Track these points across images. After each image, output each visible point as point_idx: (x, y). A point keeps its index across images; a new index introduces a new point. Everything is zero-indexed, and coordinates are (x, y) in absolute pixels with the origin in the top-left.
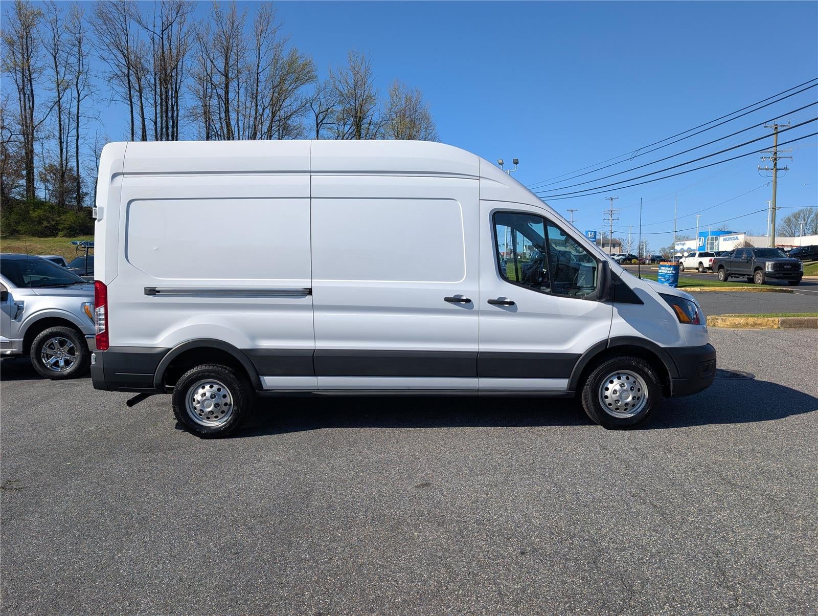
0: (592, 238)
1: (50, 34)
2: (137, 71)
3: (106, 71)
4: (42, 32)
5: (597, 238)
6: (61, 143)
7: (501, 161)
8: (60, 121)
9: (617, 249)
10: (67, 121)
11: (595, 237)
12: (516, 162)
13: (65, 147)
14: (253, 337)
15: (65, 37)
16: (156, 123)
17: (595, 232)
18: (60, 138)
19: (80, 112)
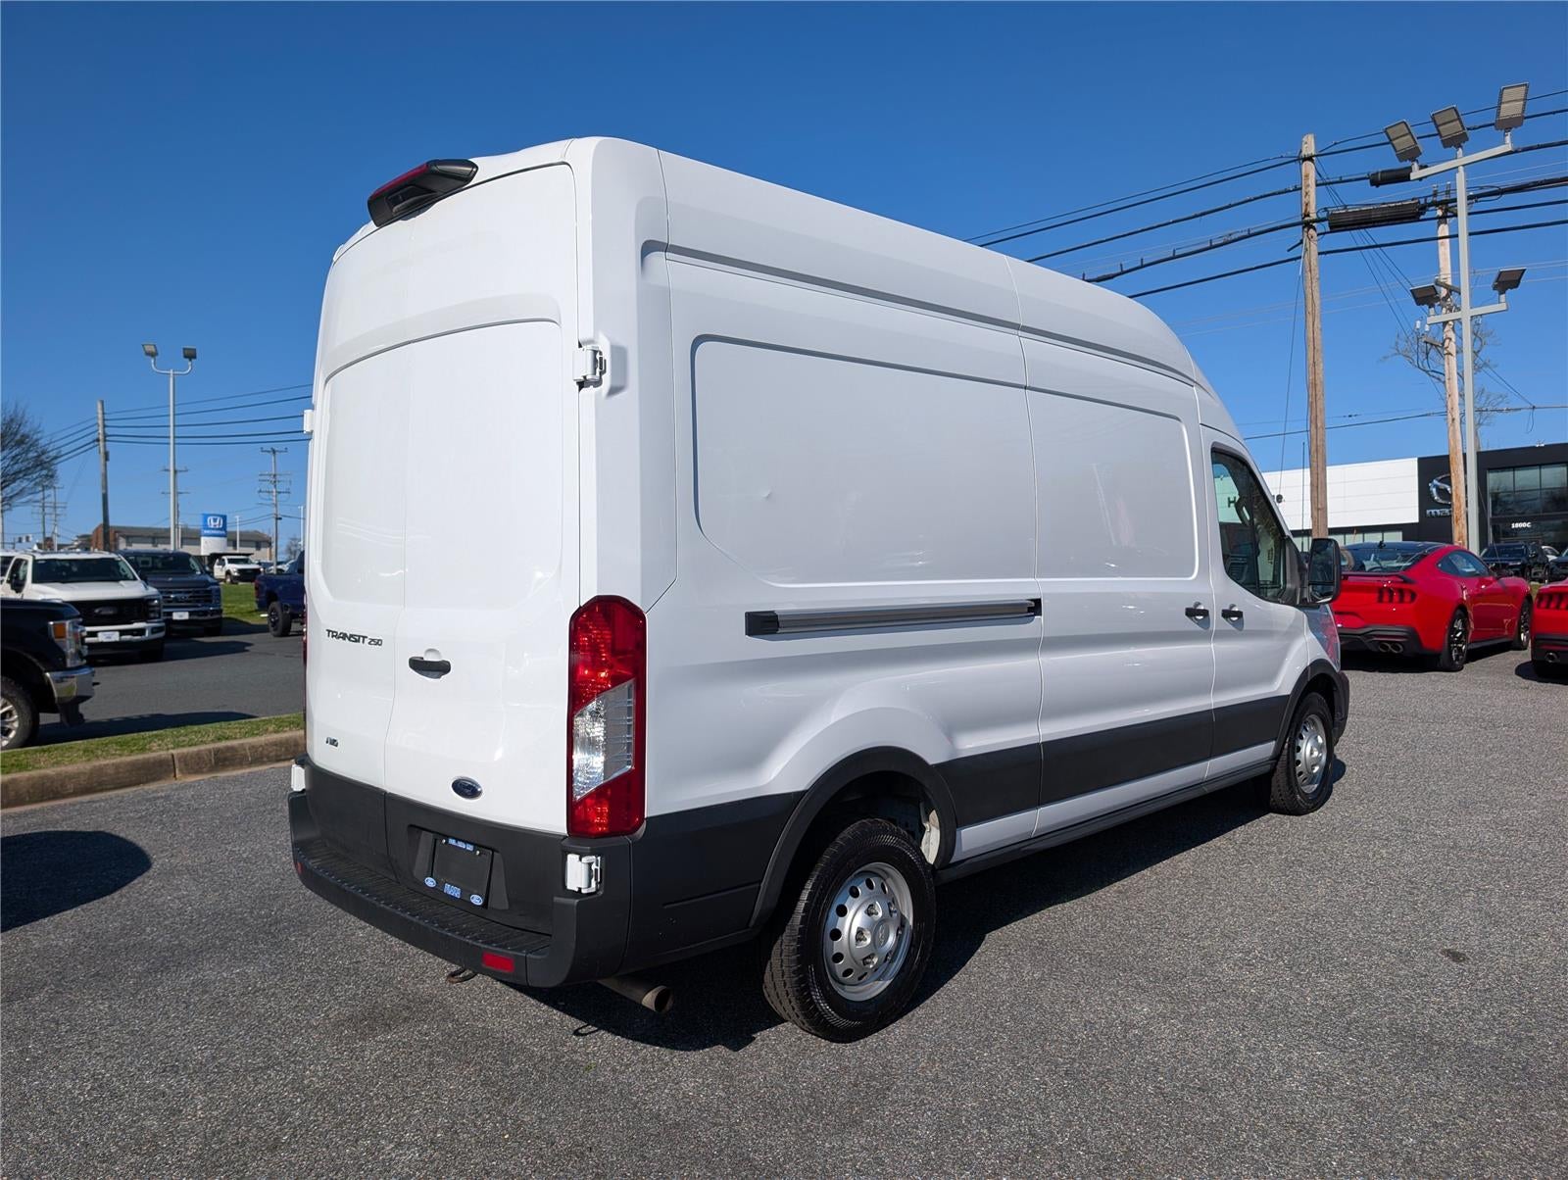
0: (219, 529)
5: (228, 529)
7: (152, 349)
9: (265, 551)
11: (224, 528)
12: (190, 355)
14: (951, 728)
17: (224, 518)
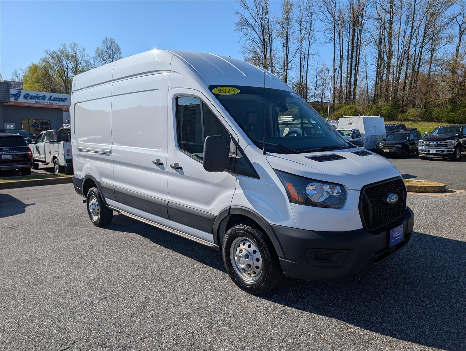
1: (299, 13)
2: (339, 23)
3: (323, 27)
4: (295, 14)
6: (301, 70)
8: (301, 59)
10: (304, 58)
13: (302, 72)
14: (101, 176)
15: (305, 13)
16: (348, 52)
18: (300, 68)
19: (309, 52)
